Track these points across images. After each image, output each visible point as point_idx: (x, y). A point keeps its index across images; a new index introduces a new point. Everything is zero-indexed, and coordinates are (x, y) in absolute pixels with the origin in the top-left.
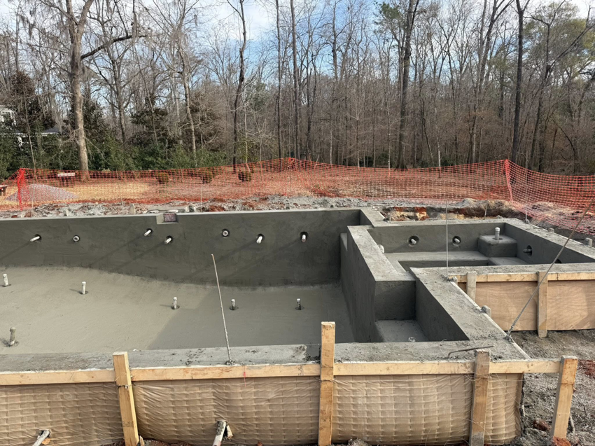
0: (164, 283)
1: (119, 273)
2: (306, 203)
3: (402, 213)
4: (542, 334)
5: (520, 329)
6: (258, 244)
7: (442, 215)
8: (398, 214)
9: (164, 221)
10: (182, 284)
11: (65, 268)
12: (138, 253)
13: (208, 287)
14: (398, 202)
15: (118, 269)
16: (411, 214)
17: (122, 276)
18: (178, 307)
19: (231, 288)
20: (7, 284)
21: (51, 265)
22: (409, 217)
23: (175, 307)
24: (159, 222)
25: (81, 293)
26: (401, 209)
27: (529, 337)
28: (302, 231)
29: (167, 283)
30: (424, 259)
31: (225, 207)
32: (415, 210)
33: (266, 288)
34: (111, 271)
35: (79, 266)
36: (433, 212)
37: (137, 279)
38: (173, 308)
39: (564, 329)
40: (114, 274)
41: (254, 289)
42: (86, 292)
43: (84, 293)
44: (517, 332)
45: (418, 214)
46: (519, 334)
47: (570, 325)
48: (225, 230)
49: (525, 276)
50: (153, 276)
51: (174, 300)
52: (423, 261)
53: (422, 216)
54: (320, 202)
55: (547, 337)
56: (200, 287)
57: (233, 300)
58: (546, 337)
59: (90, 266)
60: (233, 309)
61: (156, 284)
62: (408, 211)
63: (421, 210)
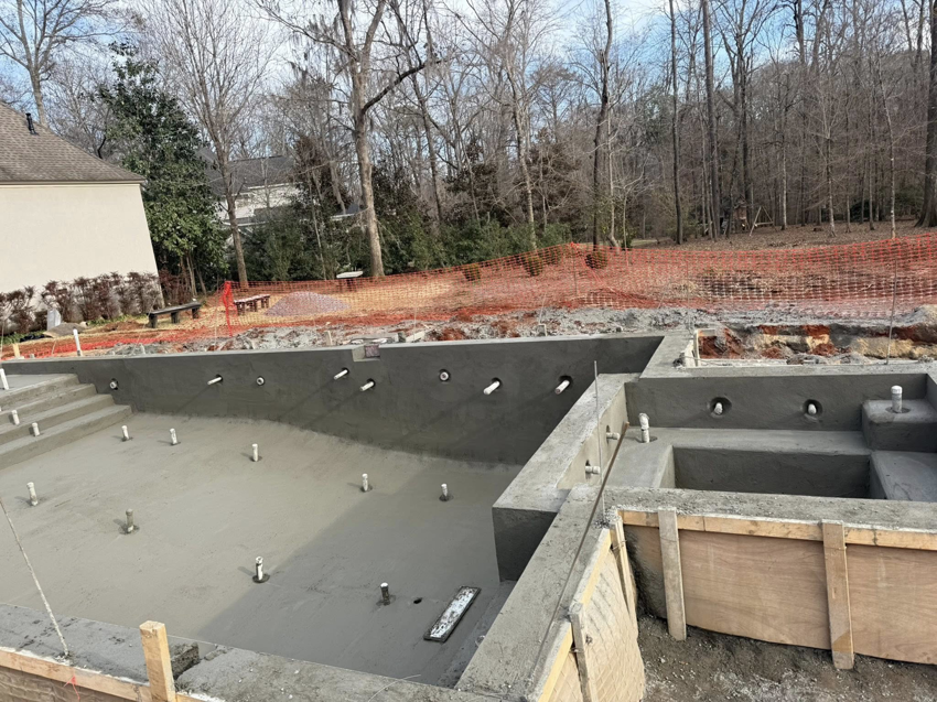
0: (368, 447)
1: (314, 430)
2: (597, 321)
3: (776, 338)
4: (843, 661)
5: (789, 642)
6: (487, 395)
7: (861, 340)
8: (767, 339)
9: (366, 357)
10: (391, 451)
11: (250, 421)
12: (335, 403)
13: (425, 458)
14: (775, 314)
15: (311, 425)
16: (795, 339)
17: (316, 434)
18: (370, 488)
19: (457, 463)
20: (175, 441)
21: (235, 416)
22: (789, 345)
23: (366, 488)
24: (356, 359)
25: (253, 460)
26: (773, 330)
27: (810, 662)
28: (562, 374)
29: (371, 448)
30: (727, 446)
31: (466, 330)
32: (803, 331)
33: (510, 468)
34: (303, 428)
35: (265, 419)
36: (842, 336)
37: (334, 439)
38: (362, 490)
39: (902, 658)
40: (306, 432)
41: (492, 467)
42: (260, 458)
43: (256, 459)
44: (786, 646)
45: (809, 340)
46: (788, 651)
47: (919, 651)
48: (445, 371)
49: (791, 528)
50: (354, 438)
51: (363, 478)
52: (724, 450)
53: (818, 342)
54: (621, 318)
55: (854, 670)
56: (414, 457)
57: (444, 485)
58: (850, 671)
59: (279, 419)
60: (444, 499)
61: (357, 449)
62: (788, 334)
63: (817, 331)
